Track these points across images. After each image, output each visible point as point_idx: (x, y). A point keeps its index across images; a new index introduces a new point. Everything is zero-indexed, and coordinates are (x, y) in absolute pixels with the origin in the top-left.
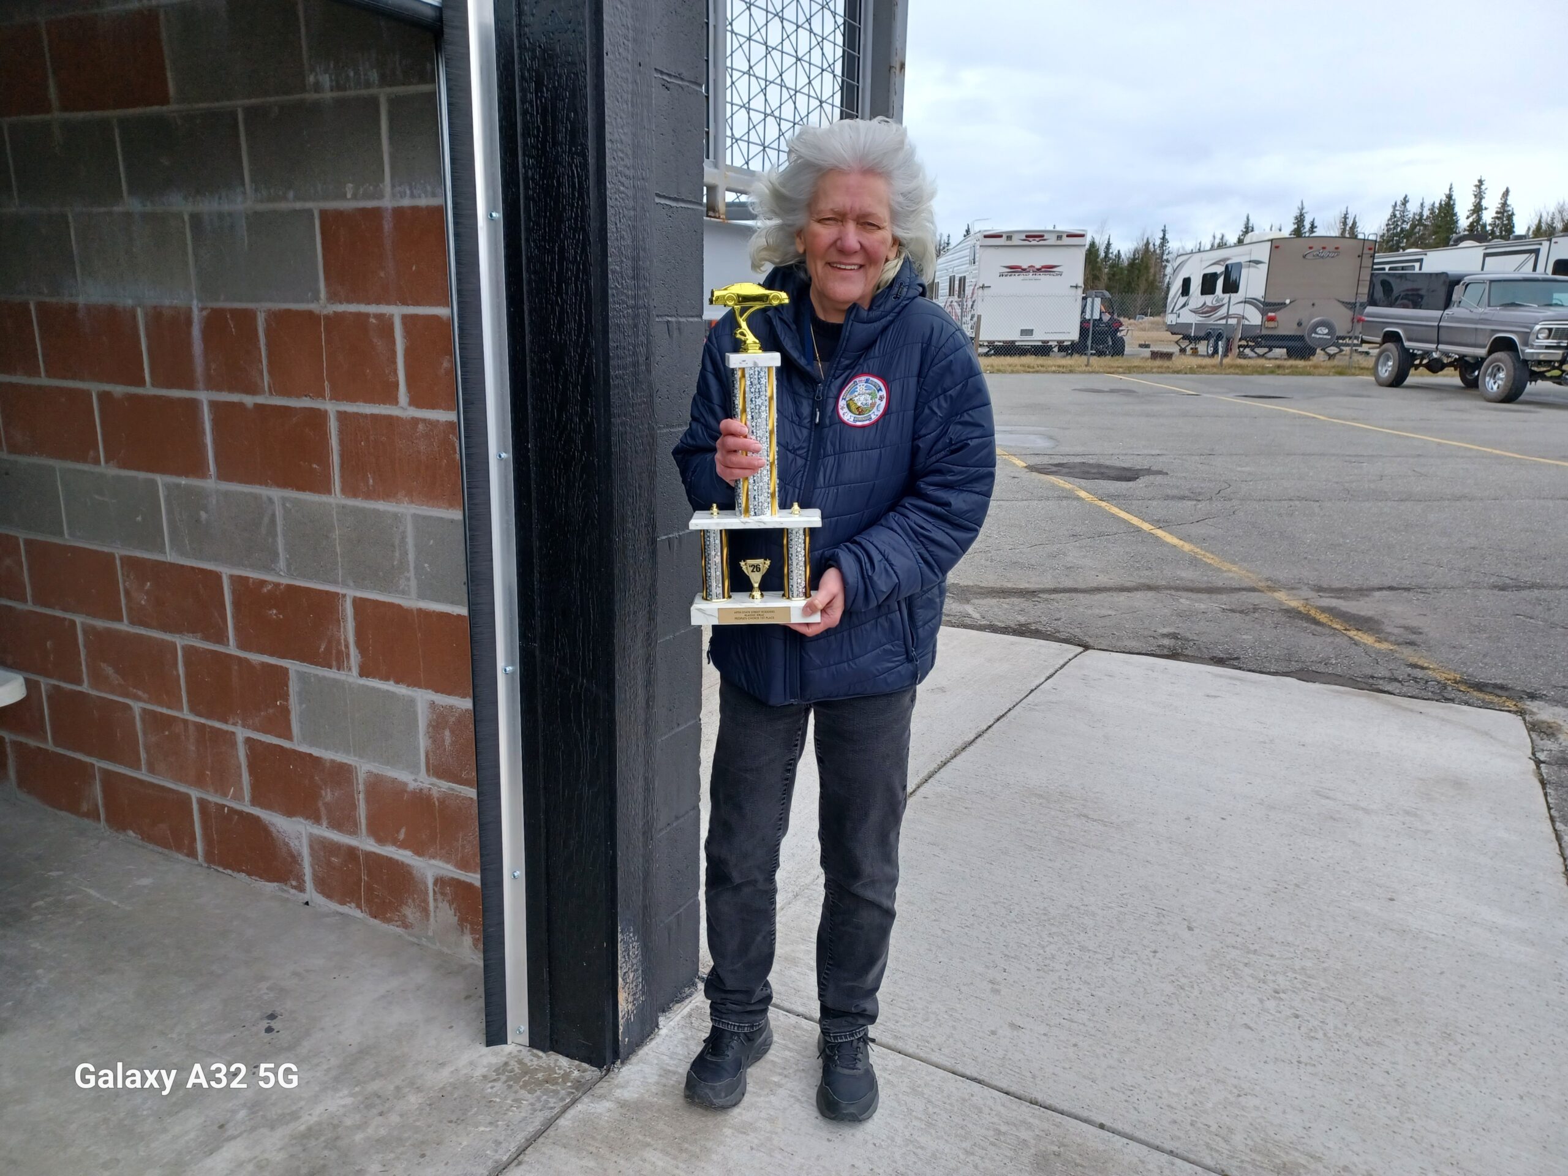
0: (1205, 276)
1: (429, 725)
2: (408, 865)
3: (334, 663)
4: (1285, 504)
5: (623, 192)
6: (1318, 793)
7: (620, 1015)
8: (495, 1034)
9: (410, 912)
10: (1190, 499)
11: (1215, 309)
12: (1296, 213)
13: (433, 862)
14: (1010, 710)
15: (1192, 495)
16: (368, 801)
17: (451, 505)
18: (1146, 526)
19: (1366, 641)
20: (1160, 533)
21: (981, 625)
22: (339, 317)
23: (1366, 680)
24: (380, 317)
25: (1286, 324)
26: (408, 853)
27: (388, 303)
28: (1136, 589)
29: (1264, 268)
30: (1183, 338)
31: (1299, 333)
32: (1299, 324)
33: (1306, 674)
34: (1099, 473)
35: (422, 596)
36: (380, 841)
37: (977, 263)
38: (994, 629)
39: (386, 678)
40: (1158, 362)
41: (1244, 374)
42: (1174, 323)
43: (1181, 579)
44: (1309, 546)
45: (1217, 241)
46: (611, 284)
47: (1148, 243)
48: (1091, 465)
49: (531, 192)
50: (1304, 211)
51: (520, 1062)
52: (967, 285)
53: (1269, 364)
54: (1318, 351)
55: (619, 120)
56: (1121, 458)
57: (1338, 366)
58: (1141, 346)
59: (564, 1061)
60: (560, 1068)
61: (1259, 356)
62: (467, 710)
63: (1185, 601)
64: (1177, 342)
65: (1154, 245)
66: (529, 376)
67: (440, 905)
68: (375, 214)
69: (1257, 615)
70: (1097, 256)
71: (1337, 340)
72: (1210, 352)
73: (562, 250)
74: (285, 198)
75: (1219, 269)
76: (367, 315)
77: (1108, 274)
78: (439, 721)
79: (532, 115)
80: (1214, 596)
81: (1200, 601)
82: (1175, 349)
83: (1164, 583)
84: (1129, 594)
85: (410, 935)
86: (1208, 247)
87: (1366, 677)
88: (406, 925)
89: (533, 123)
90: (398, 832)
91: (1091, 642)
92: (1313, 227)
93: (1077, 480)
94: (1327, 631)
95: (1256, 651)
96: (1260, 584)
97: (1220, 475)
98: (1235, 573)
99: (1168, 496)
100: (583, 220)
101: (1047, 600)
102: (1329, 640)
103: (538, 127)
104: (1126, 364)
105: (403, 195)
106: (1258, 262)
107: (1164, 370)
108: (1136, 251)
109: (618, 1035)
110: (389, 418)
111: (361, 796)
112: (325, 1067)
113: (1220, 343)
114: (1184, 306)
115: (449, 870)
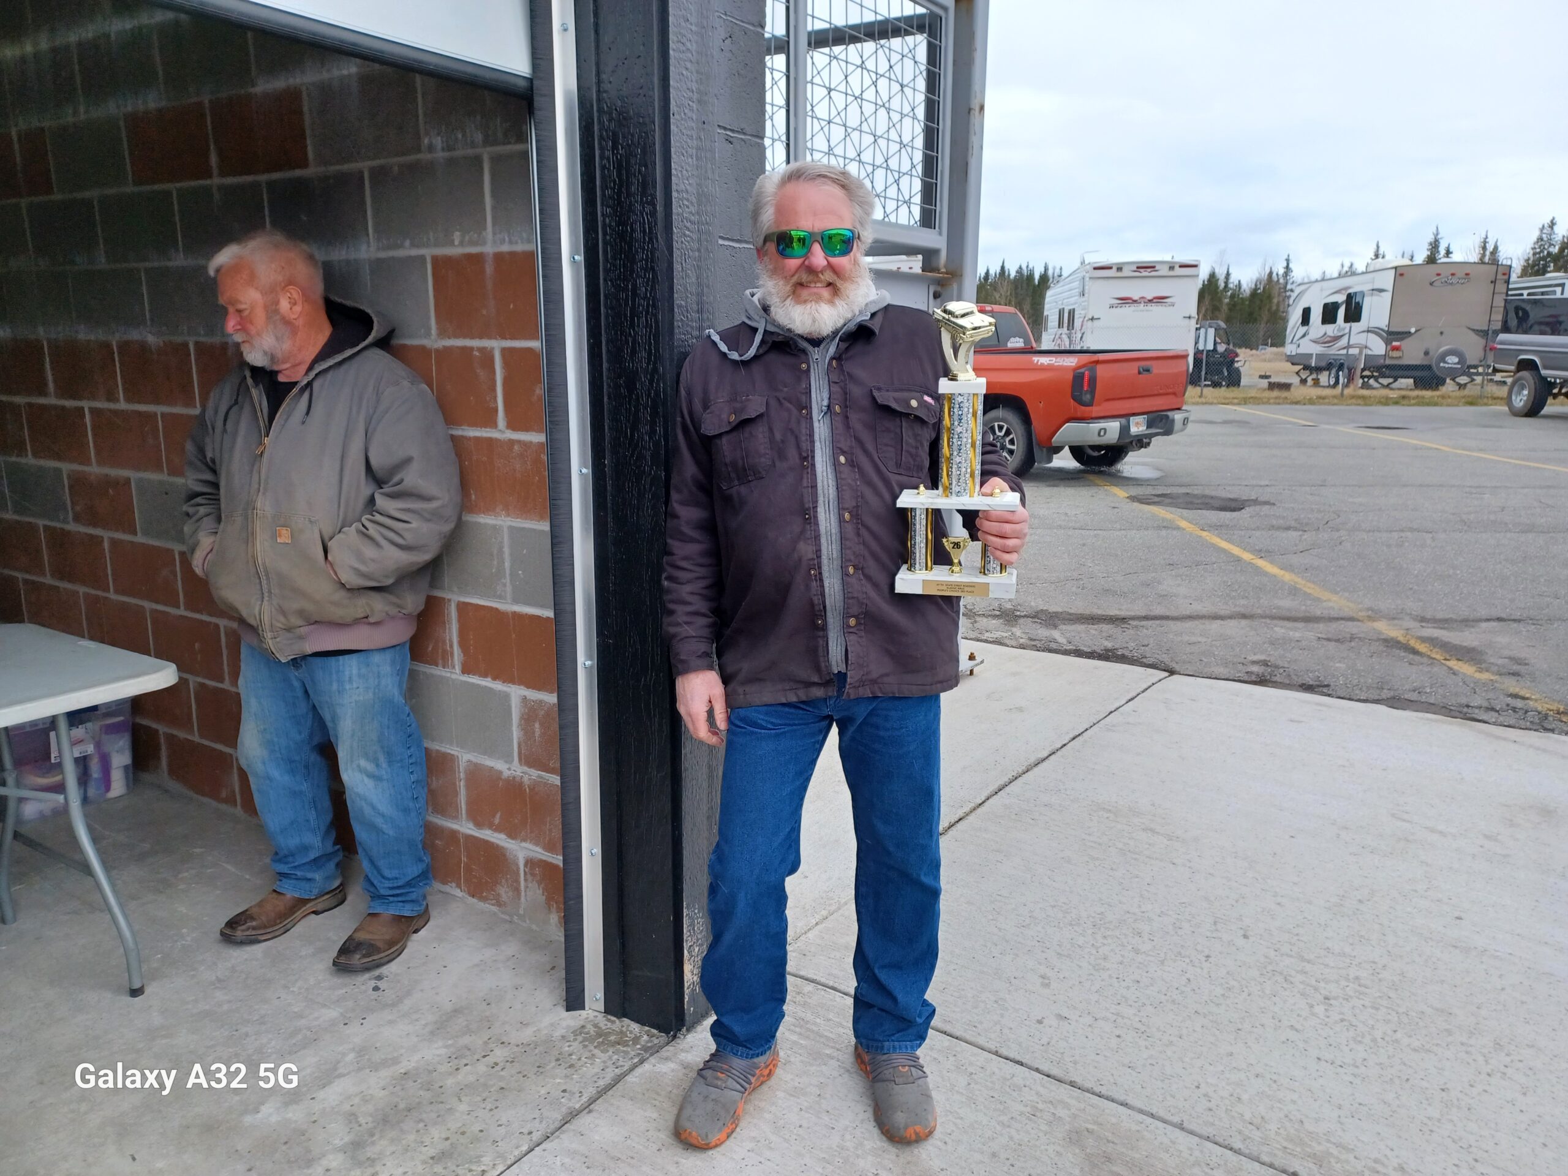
0: (1326, 306)
1: (522, 718)
2: (503, 847)
3: (440, 661)
4: (1395, 535)
5: (689, 236)
6: (1393, 815)
7: (686, 985)
8: (574, 1000)
9: (504, 892)
10: (1296, 529)
11: (1337, 338)
12: (1431, 238)
13: (524, 844)
14: (1087, 730)
15: (1298, 526)
16: (467, 787)
17: (542, 518)
18: (1247, 556)
19: (1465, 671)
20: (1261, 563)
21: (1066, 650)
22: (447, 349)
23: (1461, 709)
24: (482, 350)
25: (1411, 353)
26: (503, 836)
27: (490, 337)
28: (1231, 617)
29: (1388, 296)
30: (1304, 369)
31: (1425, 363)
32: (1426, 353)
33: (1396, 702)
34: (1202, 503)
35: (516, 601)
36: (479, 825)
37: (1086, 295)
38: (1079, 653)
39: (484, 675)
40: (1276, 393)
41: (1366, 405)
42: (1294, 353)
43: (1278, 608)
44: (1417, 576)
45: (1346, 268)
46: (677, 317)
47: (1271, 273)
48: (1195, 496)
49: (608, 238)
50: (1439, 237)
51: (596, 1026)
52: (1076, 317)
53: (1393, 395)
54: (1448, 381)
55: (685, 172)
56: (1227, 488)
57: (1469, 397)
58: (1261, 377)
59: (635, 1027)
60: (631, 1032)
61: (1383, 386)
62: (554, 704)
63: (1280, 630)
64: (1297, 373)
65: (1277, 274)
66: (606, 399)
67: (530, 885)
68: (477, 259)
69: (1353, 644)
70: (1217, 287)
71: (1467, 369)
72: (1332, 383)
73: (635, 286)
74: (401, 246)
75: (1341, 298)
76: (471, 349)
77: (1228, 304)
78: (530, 713)
79: (609, 170)
80: (1311, 625)
81: (1295, 629)
82: (1295, 380)
83: (1259, 611)
84: (1222, 622)
85: (503, 913)
86: (1336, 275)
87: (1461, 705)
88: (499, 904)
89: (610, 177)
90: (494, 816)
91: (1177, 667)
92: (1448, 253)
93: (1179, 510)
94: (1425, 660)
95: (1347, 679)
96: (1360, 614)
97: (1330, 506)
98: (1336, 602)
99: (1273, 526)
100: (652, 262)
101: (1136, 627)
102: (1426, 669)
103: (615, 181)
104: (1242, 395)
105: (503, 242)
106: (1381, 291)
107: (1281, 401)
108: (1258, 281)
109: (684, 1004)
110: (490, 440)
111: (462, 783)
112: (423, 1022)
113: (1341, 373)
114: (1304, 336)
115: (538, 852)
